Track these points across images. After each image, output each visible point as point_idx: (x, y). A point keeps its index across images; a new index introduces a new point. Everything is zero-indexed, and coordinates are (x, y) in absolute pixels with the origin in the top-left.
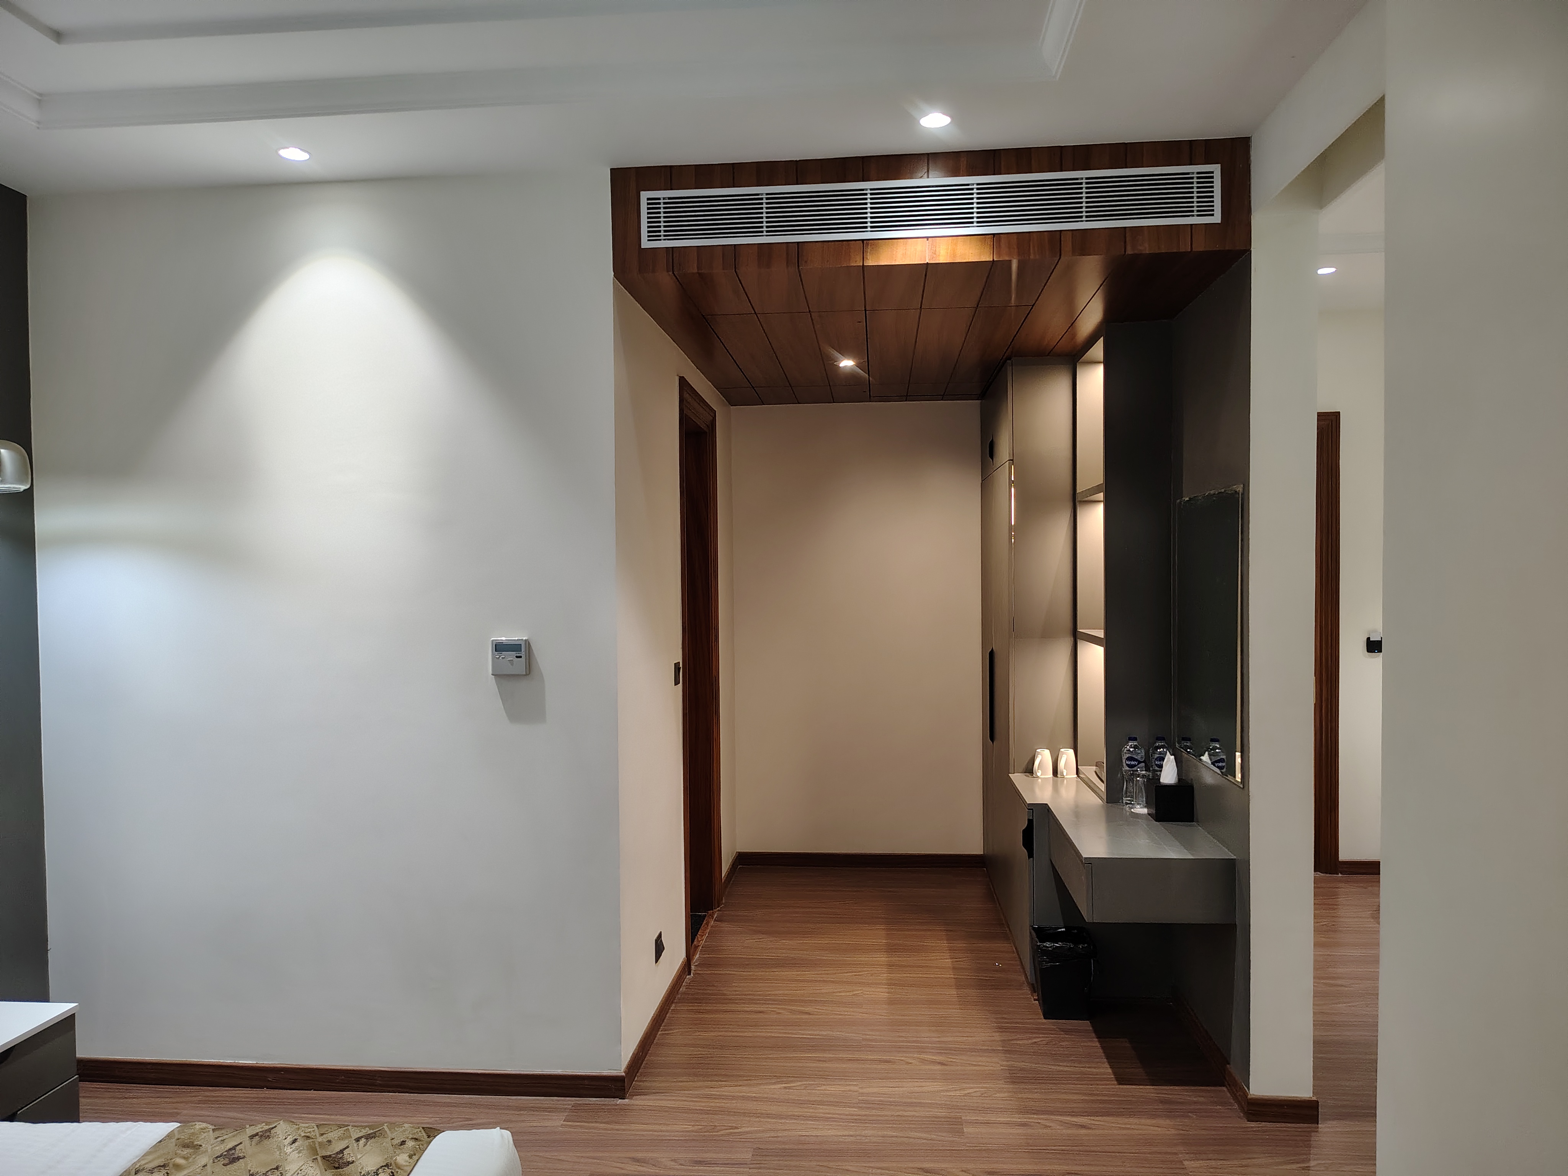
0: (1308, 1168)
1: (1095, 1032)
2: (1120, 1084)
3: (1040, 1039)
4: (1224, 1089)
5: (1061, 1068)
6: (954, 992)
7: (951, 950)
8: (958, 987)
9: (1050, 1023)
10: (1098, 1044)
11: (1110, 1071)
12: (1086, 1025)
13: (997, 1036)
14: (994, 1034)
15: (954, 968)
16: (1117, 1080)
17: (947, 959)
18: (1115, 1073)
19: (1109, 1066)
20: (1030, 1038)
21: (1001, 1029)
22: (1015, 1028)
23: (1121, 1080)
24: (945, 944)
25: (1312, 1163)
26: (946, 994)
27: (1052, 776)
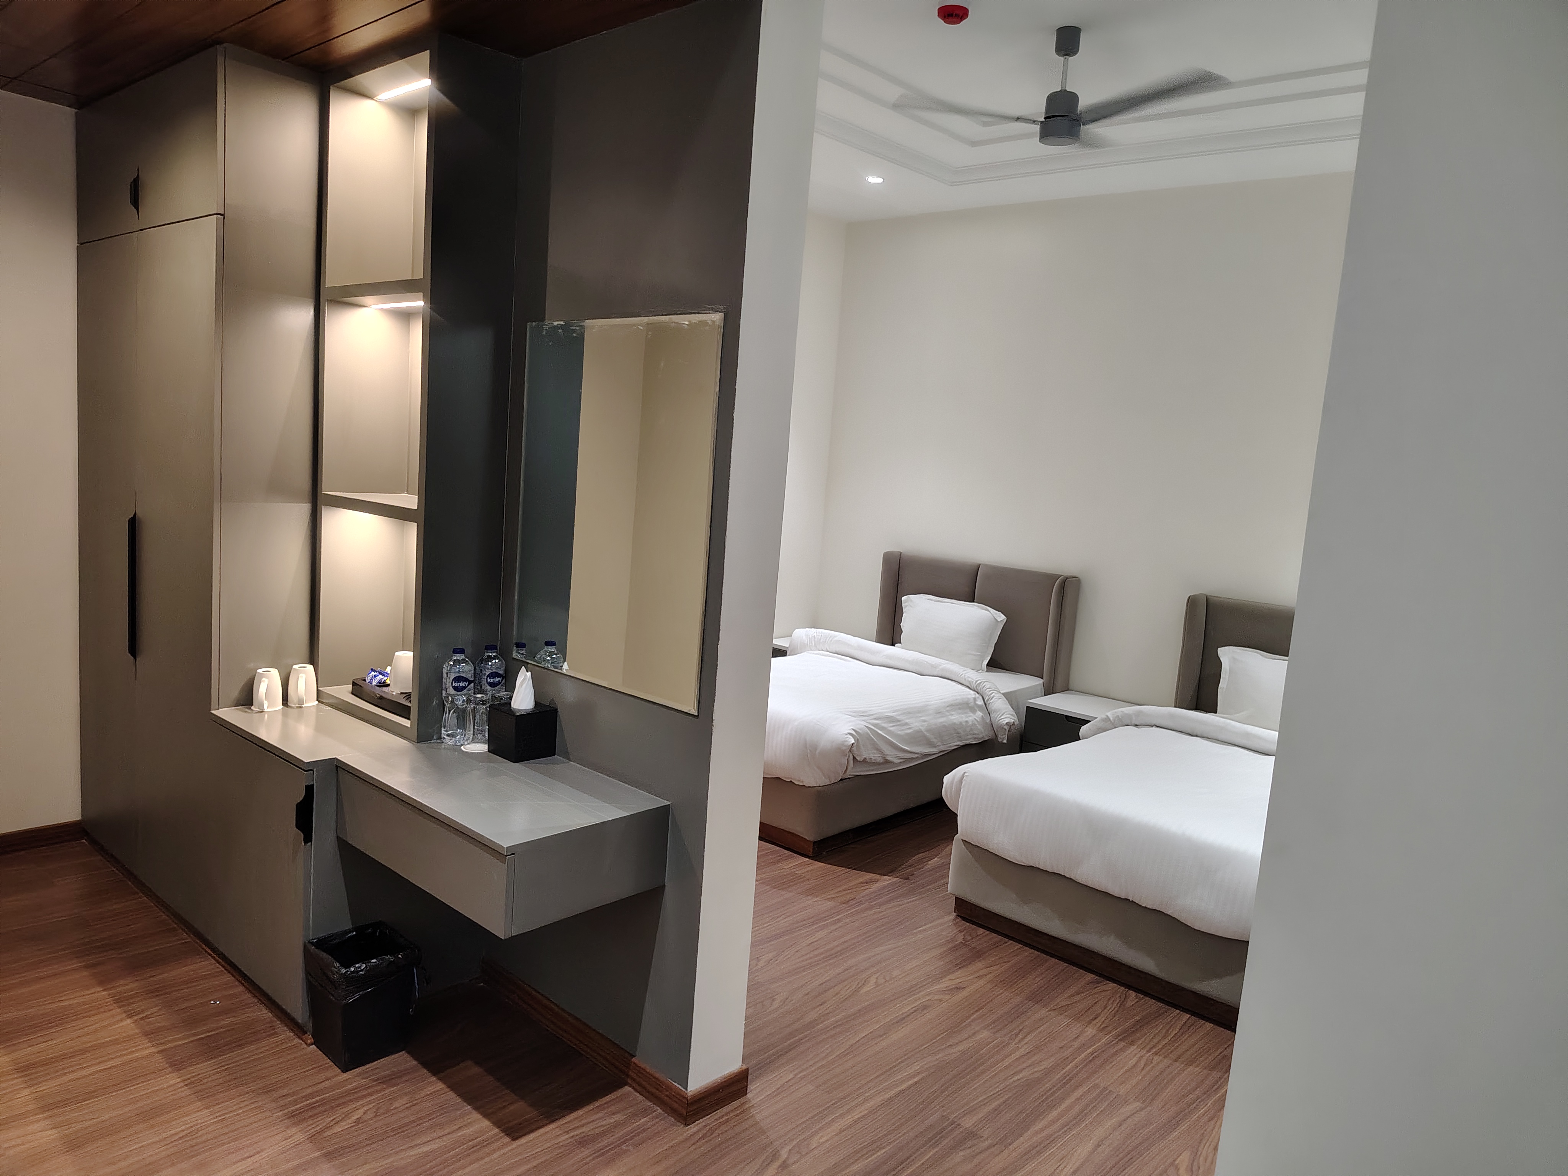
0: (784, 1166)
1: (426, 1064)
2: (514, 1139)
3: (361, 1111)
4: (627, 1089)
5: (426, 1149)
6: (173, 1079)
7: (120, 1001)
8: (176, 1065)
9: (355, 1078)
10: (440, 1086)
11: (486, 1123)
12: (401, 1060)
13: (297, 1134)
14: (290, 1132)
15: (146, 1034)
16: (508, 1135)
17: (121, 1020)
18: (497, 1124)
19: (479, 1116)
20: (347, 1116)
21: (296, 1117)
22: (312, 1107)
23: (514, 1131)
24: (100, 994)
25: (784, 1154)
26: (162, 1089)
27: (282, 707)
